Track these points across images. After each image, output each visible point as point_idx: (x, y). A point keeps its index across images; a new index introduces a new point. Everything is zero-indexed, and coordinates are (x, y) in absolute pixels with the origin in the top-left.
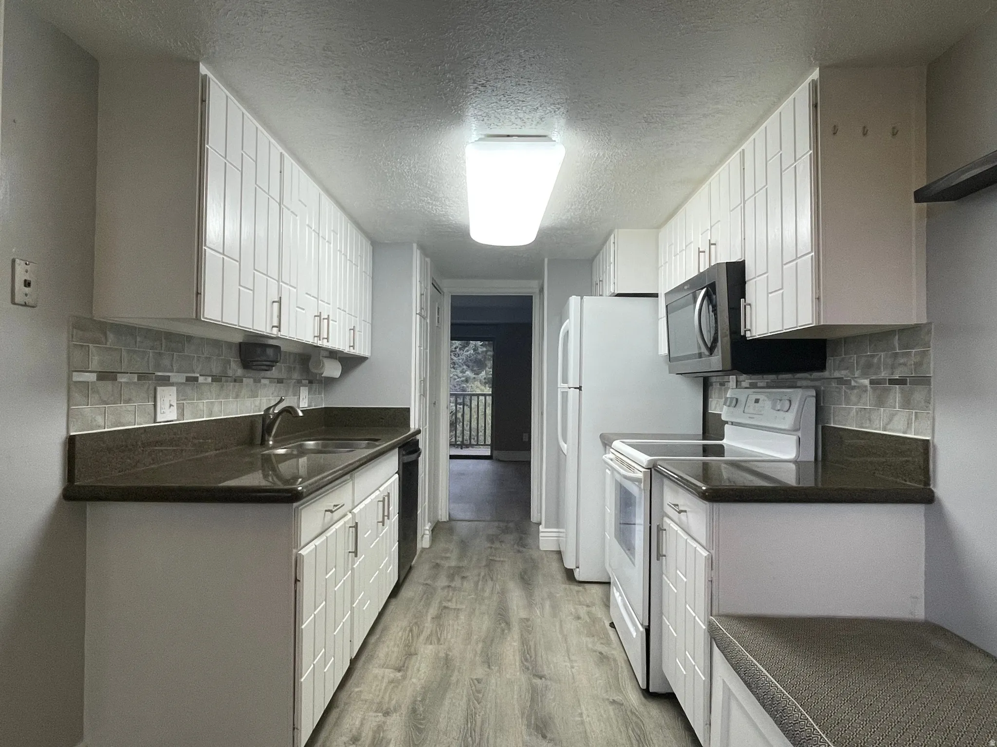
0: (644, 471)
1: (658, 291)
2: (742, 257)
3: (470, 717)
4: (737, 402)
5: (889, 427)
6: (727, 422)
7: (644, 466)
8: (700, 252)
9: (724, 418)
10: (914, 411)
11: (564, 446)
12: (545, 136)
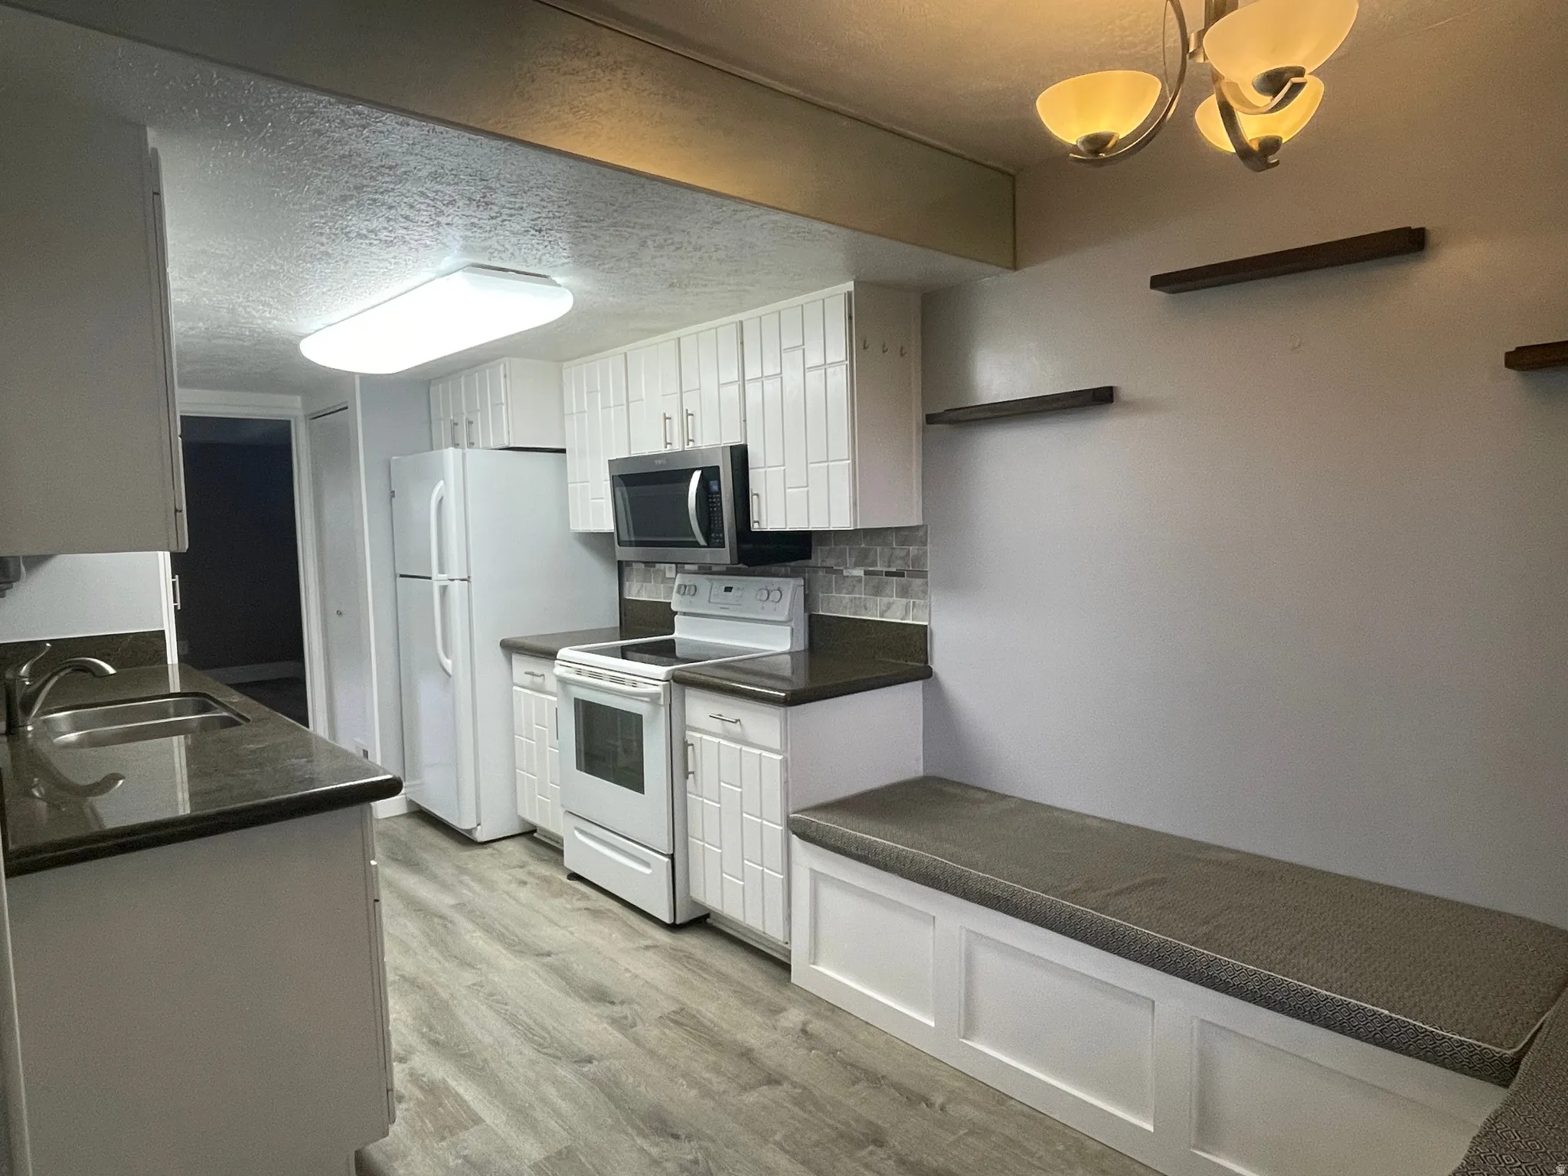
0: (663, 685)
1: (565, 445)
2: (741, 439)
3: (512, 1021)
4: (696, 591)
5: (886, 614)
6: (676, 613)
7: (661, 678)
8: (666, 418)
9: (674, 608)
10: (912, 601)
11: (448, 663)
12: (545, 276)
